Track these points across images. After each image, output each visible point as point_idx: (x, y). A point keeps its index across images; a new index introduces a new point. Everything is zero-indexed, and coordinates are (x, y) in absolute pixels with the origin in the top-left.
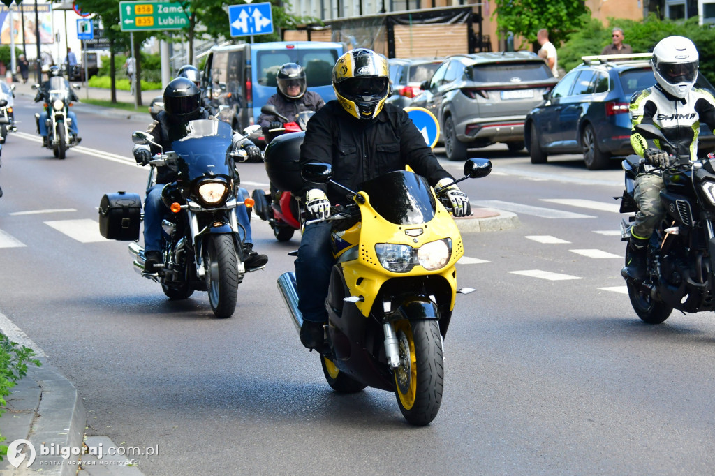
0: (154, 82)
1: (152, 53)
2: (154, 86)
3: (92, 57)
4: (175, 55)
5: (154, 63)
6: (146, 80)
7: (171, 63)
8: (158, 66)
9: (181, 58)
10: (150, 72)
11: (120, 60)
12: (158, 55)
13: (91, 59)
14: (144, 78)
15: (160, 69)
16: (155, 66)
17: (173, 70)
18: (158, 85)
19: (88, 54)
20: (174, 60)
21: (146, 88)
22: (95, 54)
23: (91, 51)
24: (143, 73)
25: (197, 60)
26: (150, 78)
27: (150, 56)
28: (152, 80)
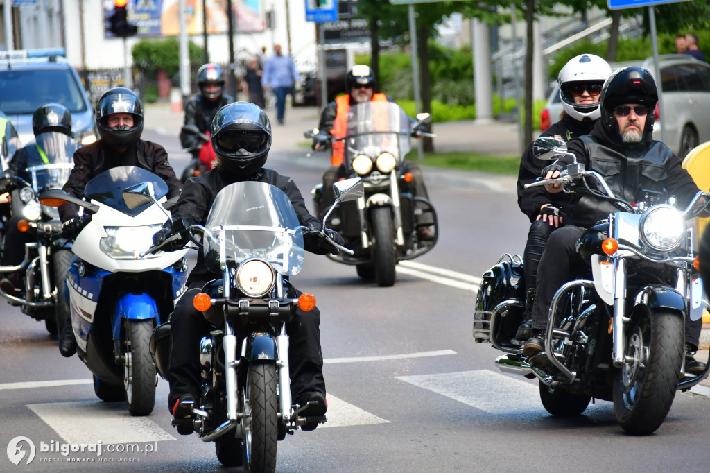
0: (460, 104)
1: (458, 45)
2: (460, 111)
3: (338, 57)
4: (503, 49)
5: (460, 66)
6: (445, 101)
7: (493, 65)
8: (468, 72)
9: (511, 56)
10: (452, 84)
11: (391, 61)
12: (468, 50)
13: (333, 60)
14: (440, 96)
15: (472, 78)
16: (461, 72)
17: (499, 81)
18: (468, 110)
19: (330, 52)
20: (499, 59)
21: (443, 115)
22: (343, 51)
23: (336, 46)
24: (438, 86)
25: (545, 58)
26: (454, 97)
27: (452, 52)
28: (456, 101)
